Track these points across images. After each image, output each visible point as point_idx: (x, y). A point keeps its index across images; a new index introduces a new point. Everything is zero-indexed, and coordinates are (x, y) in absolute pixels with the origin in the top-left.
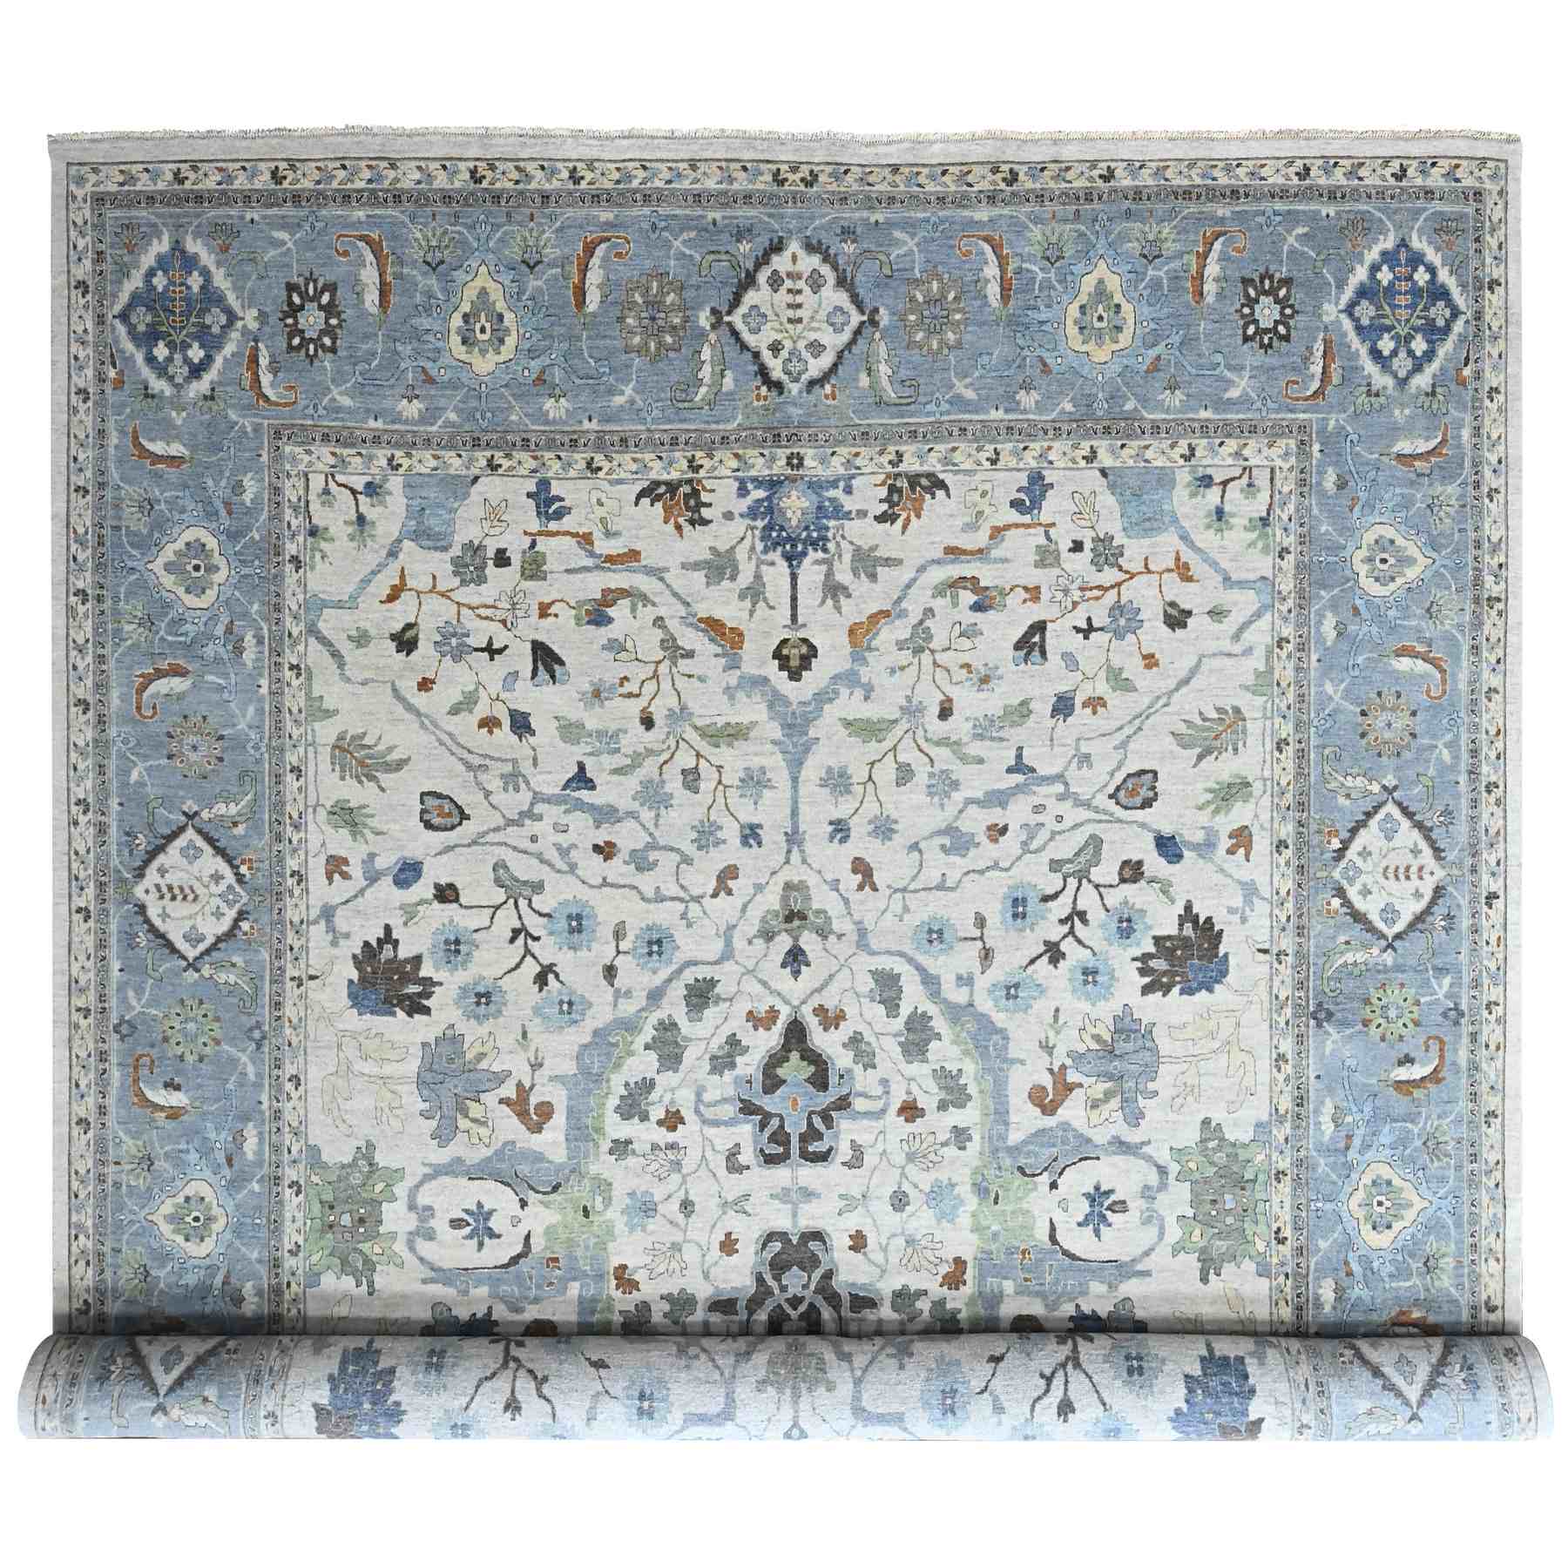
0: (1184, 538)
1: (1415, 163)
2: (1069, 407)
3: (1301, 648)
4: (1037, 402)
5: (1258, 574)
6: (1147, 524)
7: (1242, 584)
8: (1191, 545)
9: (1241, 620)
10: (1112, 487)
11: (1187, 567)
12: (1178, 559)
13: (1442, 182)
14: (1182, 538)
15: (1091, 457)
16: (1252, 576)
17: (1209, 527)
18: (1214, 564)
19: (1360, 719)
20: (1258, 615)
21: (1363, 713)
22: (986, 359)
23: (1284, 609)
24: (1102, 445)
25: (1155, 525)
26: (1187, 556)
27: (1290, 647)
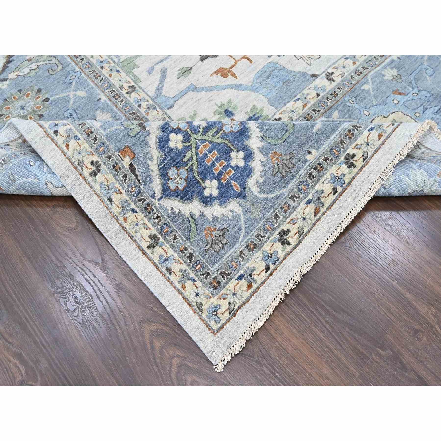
0: (238, 87)
1: (281, 255)
2: (366, 87)
3: (117, 97)
4: (384, 76)
5: (176, 107)
6: (267, 75)
7: (184, 93)
8: (232, 87)
9: (167, 80)
10: (304, 74)
11: (224, 75)
12: (233, 75)
13: (250, 264)
14: (241, 85)
15: (329, 77)
16: (181, 102)
17: (229, 102)
18: (209, 89)
19: (47, 96)
20: (159, 89)
21: (47, 100)
22: (430, 71)
23: (144, 105)
24: (329, 86)
25: (261, 79)
26: (230, 80)
27: (124, 92)
